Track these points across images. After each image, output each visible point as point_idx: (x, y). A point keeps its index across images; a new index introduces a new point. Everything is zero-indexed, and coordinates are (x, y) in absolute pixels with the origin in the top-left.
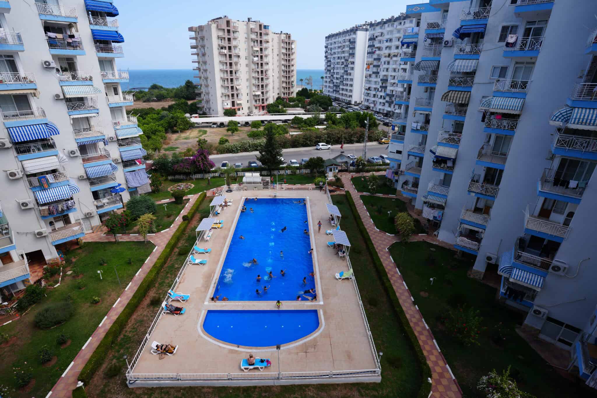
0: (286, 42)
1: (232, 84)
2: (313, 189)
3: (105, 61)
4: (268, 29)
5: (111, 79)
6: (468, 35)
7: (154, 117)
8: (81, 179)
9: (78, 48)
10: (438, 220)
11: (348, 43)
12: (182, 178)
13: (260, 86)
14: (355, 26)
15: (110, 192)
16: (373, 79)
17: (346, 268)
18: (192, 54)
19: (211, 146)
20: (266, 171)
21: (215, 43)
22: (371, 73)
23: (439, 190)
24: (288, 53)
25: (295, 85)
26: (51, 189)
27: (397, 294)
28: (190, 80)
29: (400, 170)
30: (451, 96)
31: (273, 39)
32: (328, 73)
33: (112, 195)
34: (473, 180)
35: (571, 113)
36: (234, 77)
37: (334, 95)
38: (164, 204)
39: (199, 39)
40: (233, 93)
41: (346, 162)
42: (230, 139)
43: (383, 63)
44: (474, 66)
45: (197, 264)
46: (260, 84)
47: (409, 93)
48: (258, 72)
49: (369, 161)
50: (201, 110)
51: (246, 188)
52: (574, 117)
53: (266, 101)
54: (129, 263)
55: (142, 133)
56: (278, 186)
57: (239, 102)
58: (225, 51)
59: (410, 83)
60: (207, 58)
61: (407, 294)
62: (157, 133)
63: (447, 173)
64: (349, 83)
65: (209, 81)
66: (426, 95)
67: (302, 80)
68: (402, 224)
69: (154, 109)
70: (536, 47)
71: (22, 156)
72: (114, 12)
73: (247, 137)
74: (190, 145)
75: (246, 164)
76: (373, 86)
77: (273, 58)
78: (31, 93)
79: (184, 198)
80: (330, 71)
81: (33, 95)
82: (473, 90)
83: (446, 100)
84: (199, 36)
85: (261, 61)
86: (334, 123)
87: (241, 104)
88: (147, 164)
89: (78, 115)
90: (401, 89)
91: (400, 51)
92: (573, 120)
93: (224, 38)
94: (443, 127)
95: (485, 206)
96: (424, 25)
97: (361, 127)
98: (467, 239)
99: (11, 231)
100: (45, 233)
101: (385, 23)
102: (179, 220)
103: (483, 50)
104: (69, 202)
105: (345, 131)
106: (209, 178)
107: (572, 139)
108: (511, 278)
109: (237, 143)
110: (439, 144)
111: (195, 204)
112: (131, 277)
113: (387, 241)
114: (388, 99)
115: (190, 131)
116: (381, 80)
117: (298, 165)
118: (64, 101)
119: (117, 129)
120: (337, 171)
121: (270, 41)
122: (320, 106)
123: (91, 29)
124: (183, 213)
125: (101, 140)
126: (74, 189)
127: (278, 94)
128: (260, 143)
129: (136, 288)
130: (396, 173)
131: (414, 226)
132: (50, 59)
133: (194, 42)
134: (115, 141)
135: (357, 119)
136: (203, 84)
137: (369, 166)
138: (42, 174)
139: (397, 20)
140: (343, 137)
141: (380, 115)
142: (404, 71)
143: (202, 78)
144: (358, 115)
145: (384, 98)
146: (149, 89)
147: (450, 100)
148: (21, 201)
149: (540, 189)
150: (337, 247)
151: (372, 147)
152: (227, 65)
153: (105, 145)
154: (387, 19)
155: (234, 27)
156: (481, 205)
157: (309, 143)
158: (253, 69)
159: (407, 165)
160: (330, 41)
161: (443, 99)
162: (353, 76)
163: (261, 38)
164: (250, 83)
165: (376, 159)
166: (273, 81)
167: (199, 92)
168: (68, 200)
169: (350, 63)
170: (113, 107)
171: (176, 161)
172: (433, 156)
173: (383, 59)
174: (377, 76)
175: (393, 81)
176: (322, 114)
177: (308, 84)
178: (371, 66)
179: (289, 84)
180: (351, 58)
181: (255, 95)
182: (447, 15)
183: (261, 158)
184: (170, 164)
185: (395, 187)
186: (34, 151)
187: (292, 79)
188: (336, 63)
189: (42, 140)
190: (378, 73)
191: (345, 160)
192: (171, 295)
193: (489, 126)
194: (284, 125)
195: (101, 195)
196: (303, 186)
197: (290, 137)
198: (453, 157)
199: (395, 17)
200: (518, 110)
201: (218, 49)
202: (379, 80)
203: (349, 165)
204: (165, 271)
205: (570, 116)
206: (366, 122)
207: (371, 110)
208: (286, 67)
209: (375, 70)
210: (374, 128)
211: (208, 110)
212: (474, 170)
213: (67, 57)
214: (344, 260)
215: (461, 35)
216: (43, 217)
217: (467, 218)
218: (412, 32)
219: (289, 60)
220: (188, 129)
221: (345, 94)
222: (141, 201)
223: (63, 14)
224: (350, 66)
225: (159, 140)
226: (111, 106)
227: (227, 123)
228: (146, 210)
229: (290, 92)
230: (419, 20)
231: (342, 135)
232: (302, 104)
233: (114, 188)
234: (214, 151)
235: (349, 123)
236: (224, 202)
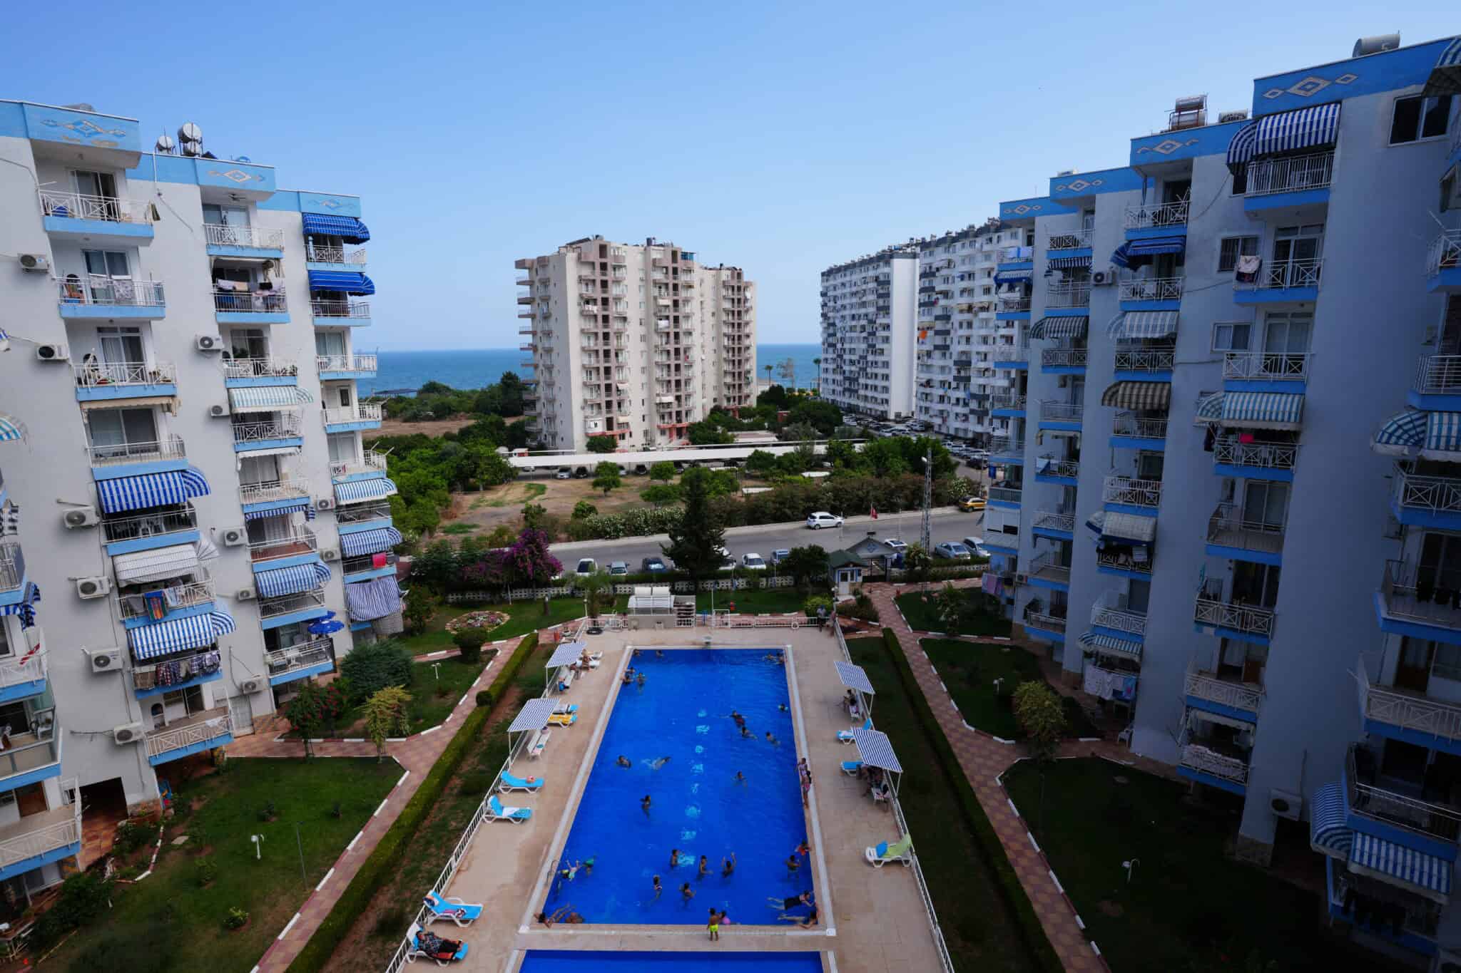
0: (733, 287)
1: (607, 378)
2: (802, 625)
3: (330, 334)
4: (692, 258)
5: (337, 372)
6: (1147, 259)
7: (425, 455)
8: (241, 599)
9: (276, 309)
10: (1127, 701)
11: (872, 285)
12: (481, 599)
13: (673, 384)
14: (886, 248)
15: (306, 632)
16: (937, 360)
17: (892, 834)
18: (520, 316)
19: (554, 521)
20: (685, 583)
21: (573, 291)
22: (932, 348)
23: (1123, 621)
24: (736, 309)
25: (755, 380)
26: (168, 624)
27: (1037, 908)
28: (513, 373)
29: (1018, 573)
30: (1123, 395)
31: (702, 281)
32: (831, 350)
33: (309, 639)
34: (1204, 595)
35: (1425, 424)
36: (613, 363)
37: (845, 400)
38: (435, 662)
39: (537, 284)
40: (609, 399)
41: (882, 558)
42: (601, 505)
43: (956, 325)
44: (1170, 326)
45: (507, 820)
46: (673, 378)
47: (1023, 390)
48: (668, 352)
49: (937, 554)
50: (534, 439)
51: (635, 623)
52: (1435, 433)
53: (687, 415)
54: (334, 816)
55: (395, 491)
56: (714, 618)
57: (622, 420)
58: (594, 309)
59: (1023, 368)
60: (552, 324)
61: (1062, 907)
62: (429, 491)
63: (1135, 577)
64: (880, 371)
65: (555, 373)
66: (1063, 395)
67: (769, 368)
68: (1034, 713)
69: (425, 437)
70: (1308, 280)
71: (117, 546)
72: (360, 235)
73: (640, 499)
74: (504, 519)
75: (637, 564)
76: (937, 377)
77: (702, 321)
78: (162, 405)
79: (483, 649)
80: (834, 345)
81: (166, 409)
82: (1176, 379)
83: (1113, 403)
84: (539, 277)
85: (676, 327)
86: (848, 463)
87: (627, 424)
88: (400, 565)
89: (254, 451)
90: (1005, 383)
91: (993, 298)
92: (1434, 440)
93: (594, 281)
94: (1113, 467)
95: (1247, 660)
96: (1042, 243)
97: (914, 472)
98: (1211, 749)
99: (58, 728)
100: (139, 732)
101: (955, 240)
102: (467, 703)
103: (1186, 289)
104: (208, 656)
105: (877, 482)
106: (547, 599)
107: (1443, 487)
108: (1353, 861)
109: (618, 516)
110: (1108, 507)
111: (508, 663)
112: (334, 854)
113: (997, 757)
114: (974, 405)
115: (506, 487)
116: (956, 363)
117: (764, 567)
118: (229, 422)
119: (340, 483)
120: (860, 579)
121: (696, 284)
122: (812, 425)
123: (309, 271)
124: (480, 684)
125: (298, 508)
126: (222, 624)
127: (715, 400)
128: (670, 513)
129: (343, 886)
130: (1008, 581)
131: (1065, 717)
132: (213, 332)
133: (525, 291)
134: (331, 510)
135: (903, 455)
136: (542, 380)
137: (938, 566)
138: (155, 587)
139: (982, 233)
140: (870, 497)
141: (958, 443)
142: (1007, 341)
143: (541, 367)
144: (905, 443)
145: (966, 404)
146: (420, 392)
147: (1123, 402)
148: (95, 653)
149: (1384, 614)
150: (867, 774)
151: (945, 519)
152: (597, 338)
153: (308, 519)
154: (960, 231)
155: (616, 257)
156: (1235, 658)
157: (788, 511)
158: (656, 346)
159: (1032, 561)
160: (832, 282)
161: (1106, 402)
162: (890, 355)
163: (675, 278)
164: (650, 375)
165: (955, 547)
166: (703, 372)
167: (531, 398)
168: (205, 650)
169: (880, 328)
170: (334, 434)
171: (470, 558)
172: (1096, 537)
173: (957, 318)
174: (944, 355)
175: (982, 365)
176: (818, 444)
177: (784, 376)
178: (930, 333)
179: (739, 377)
180: (881, 316)
181: (661, 404)
182: (1093, 219)
183: (673, 549)
184: (455, 565)
185: (1008, 616)
186: (145, 532)
187: (747, 367)
188: (847, 329)
189: (168, 507)
190: (947, 347)
191: (878, 552)
192: (433, 904)
193: (1225, 461)
194: (728, 471)
195: (284, 639)
196: (777, 619)
197: (743, 500)
198: (1147, 538)
199: (977, 227)
200: (1293, 418)
201: (579, 304)
202: (950, 363)
203: (889, 564)
204: (421, 837)
205: (1423, 432)
206: (924, 459)
207: (937, 432)
208: (733, 339)
209: (939, 341)
210: (947, 473)
211: (549, 438)
212: (1204, 569)
213: (251, 328)
214: (885, 811)
215: (1129, 258)
216: (140, 692)
217: (1201, 693)
218: (1019, 256)
219: (739, 325)
220: (501, 483)
221: (872, 397)
222: (378, 654)
223: (256, 244)
224: (881, 333)
225: (433, 508)
226: (329, 431)
227: (593, 469)
228: (390, 677)
229: (743, 395)
230: (1030, 231)
231: (868, 492)
232: (770, 423)
233: (316, 621)
234: (561, 532)
235: (884, 464)
236: (581, 659)
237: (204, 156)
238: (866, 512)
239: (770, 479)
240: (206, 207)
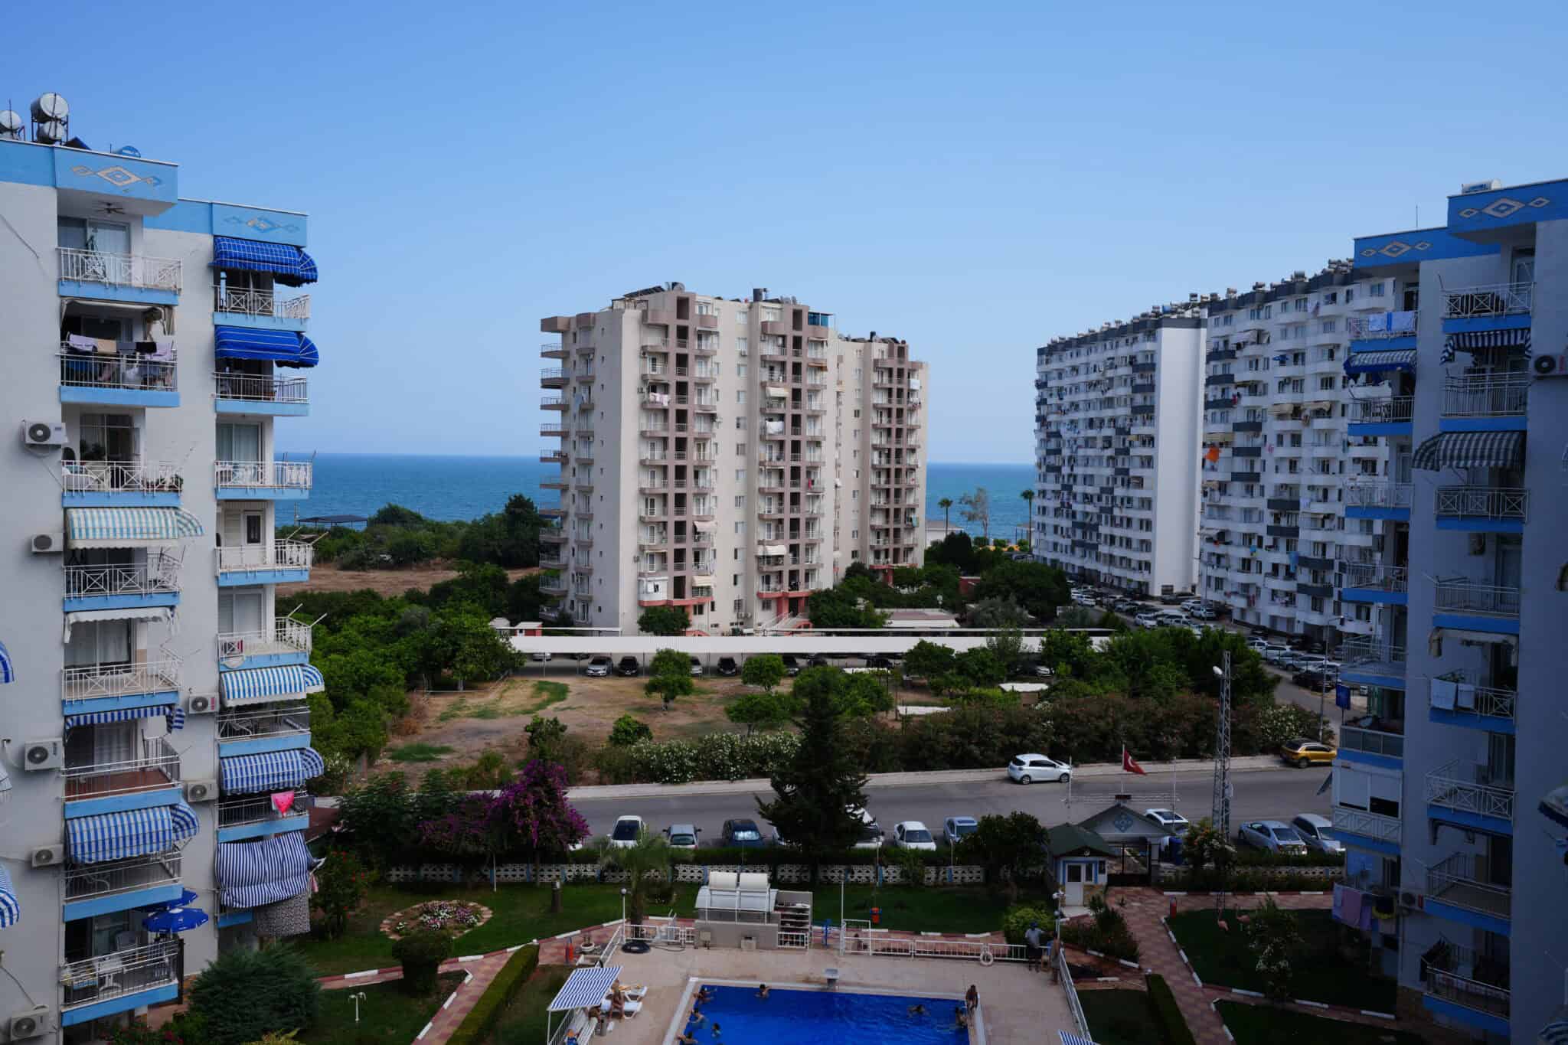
0: (890, 370)
1: (679, 513)
2: (1000, 958)
3: (241, 426)
4: (825, 324)
5: (245, 488)
7: (372, 626)
8: (37, 865)
9: (159, 385)
11: (1124, 371)
12: (446, 878)
13: (787, 524)
14: (1149, 310)
15: (139, 929)
16: (1237, 499)
18: (544, 407)
19: (578, 748)
20: (795, 868)
21: (631, 370)
22: (1228, 477)
24: (895, 406)
25: (922, 522)
28: (527, 498)
29: (1402, 889)
31: (840, 359)
32: (1051, 476)
33: (143, 942)
36: (689, 489)
37: (1077, 561)
38: (356, 990)
39: (574, 357)
40: (680, 546)
41: (1141, 843)
42: (658, 724)
43: (1272, 440)
46: (787, 516)
47: (1401, 555)
48: (781, 473)
49: (1243, 840)
50: (554, 607)
51: (706, 936)
53: (807, 580)
55: (321, 688)
56: (844, 936)
57: (700, 581)
58: (663, 399)
59: (1400, 519)
60: (595, 423)
62: (374, 687)
64: (1136, 514)
65: (594, 498)
66: (1479, 568)
67: (946, 503)
69: (375, 597)
72: (298, 270)
73: (725, 718)
74: (494, 740)
75: (714, 830)
76: (1238, 527)
77: (838, 424)
79: (443, 968)
80: (1058, 469)
84: (577, 346)
85: (795, 432)
86: (1080, 671)
87: (708, 588)
88: (315, 813)
89: (96, 612)
90: (1364, 542)
91: (1341, 395)
93: (665, 355)
96: (1434, 304)
97: (1197, 690)
101: (1269, 297)
105: (1131, 705)
106: (558, 885)
109: (686, 745)
111: (482, 999)
114: (1304, 577)
115: (502, 686)
116: (1271, 504)
117: (932, 846)
118: (60, 563)
119: (230, 670)
120: (1103, 879)
121: (831, 364)
122: (1021, 602)
123: (216, 327)
124: (429, 1035)
125: (157, 709)
127: (854, 554)
128: (775, 744)
130: (1384, 904)
132: (52, 416)
133: (554, 367)
134: (211, 714)
135: (1178, 660)
136: (572, 511)
137: (1245, 864)
139: (1318, 287)
140: (1121, 731)
141: (1276, 642)
142: (1365, 469)
143: (572, 491)
144: (1180, 640)
145: (1290, 575)
146: (372, 522)
151: (1259, 778)
152: (665, 447)
153: (170, 729)
154: (1278, 282)
155: (703, 318)
157: (976, 751)
158: (761, 463)
159: (1430, 870)
160: (1055, 365)
162: (1154, 488)
163: (797, 354)
164: (749, 510)
165: (1277, 831)
166: (837, 507)
167: (554, 539)
169: (1137, 443)
170: (230, 588)
171: (434, 806)
173: (1272, 427)
174: (1250, 490)
175: (1320, 508)
176: (1029, 634)
177: (971, 518)
178: (1225, 452)
179: (898, 519)
180: (1139, 422)
181: (766, 558)
182: (1531, 265)
183: (778, 806)
184: (410, 817)
185: (1388, 971)
187: (910, 501)
188: (1080, 442)
190: (1256, 477)
191: (1134, 832)
194: (874, 674)
195: (99, 940)
196: (955, 943)
197: (898, 726)
199: (1309, 275)
201: (640, 391)
202: (1261, 503)
203: (1155, 855)
206: (1218, 670)
207: (1236, 622)
208: (888, 456)
209: (1240, 465)
210: (1258, 696)
211: (579, 608)
213: (113, 412)
218: (1389, 328)
219: (899, 431)
220: (495, 678)
221: (1122, 558)
222: (259, 972)
223: (137, 282)
224: (1138, 451)
225: (378, 717)
226: (224, 583)
227: (648, 663)
228: (276, 1014)
229: (901, 546)
230: (1410, 285)
231: (1116, 723)
232: (946, 596)
233: (161, 908)
234: (589, 768)
235: (1143, 675)
236: (609, 997)
237: (68, 144)
238: (1112, 758)
239: (945, 691)
240: (64, 221)
